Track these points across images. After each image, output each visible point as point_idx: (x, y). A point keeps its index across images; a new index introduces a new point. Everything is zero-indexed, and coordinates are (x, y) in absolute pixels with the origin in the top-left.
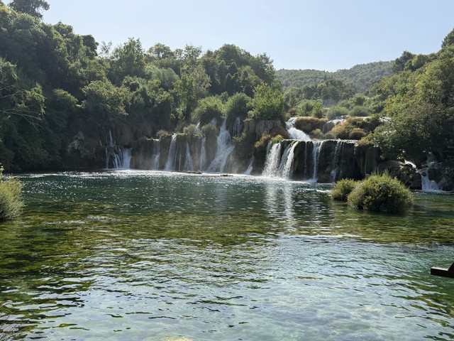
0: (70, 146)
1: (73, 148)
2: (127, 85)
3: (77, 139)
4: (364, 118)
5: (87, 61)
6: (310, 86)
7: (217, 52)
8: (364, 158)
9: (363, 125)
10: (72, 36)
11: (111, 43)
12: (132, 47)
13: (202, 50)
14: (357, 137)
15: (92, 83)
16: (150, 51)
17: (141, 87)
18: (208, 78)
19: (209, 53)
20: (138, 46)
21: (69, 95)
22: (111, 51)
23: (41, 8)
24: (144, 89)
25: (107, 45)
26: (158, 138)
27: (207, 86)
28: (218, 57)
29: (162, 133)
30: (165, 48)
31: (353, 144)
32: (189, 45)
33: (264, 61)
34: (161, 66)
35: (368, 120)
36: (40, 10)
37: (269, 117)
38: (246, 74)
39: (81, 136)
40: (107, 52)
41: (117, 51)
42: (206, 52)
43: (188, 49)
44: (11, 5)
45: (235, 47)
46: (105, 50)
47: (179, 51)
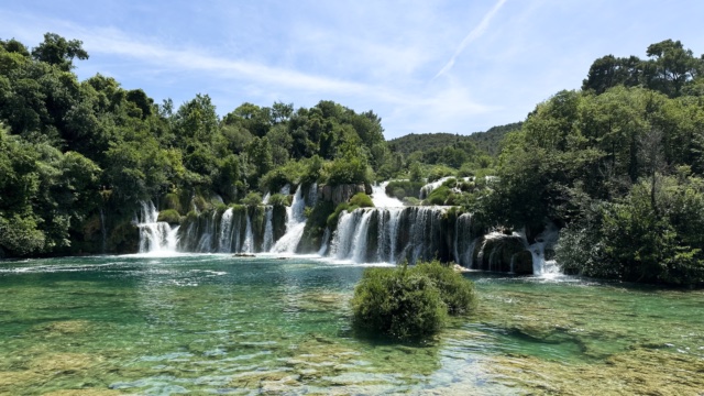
4: (467, 179)
7: (312, 110)
13: (294, 108)
19: (302, 111)
20: (208, 103)
23: (75, 57)
30: (254, 108)
32: (278, 102)
35: (471, 180)
37: (349, 180)
38: (342, 134)
41: (182, 108)
43: (276, 106)
45: (334, 104)
47: (266, 111)
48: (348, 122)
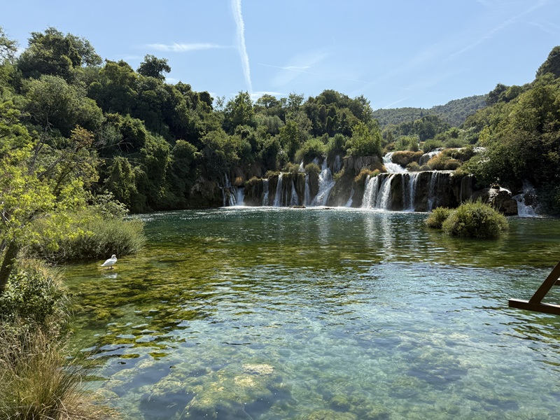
0: (193, 189)
1: (195, 190)
2: (239, 133)
3: (198, 182)
4: (459, 150)
5: (205, 114)
6: (407, 123)
7: (317, 98)
8: (459, 187)
9: (458, 157)
10: (190, 94)
11: (224, 98)
12: (242, 99)
13: (304, 97)
14: (452, 167)
15: (209, 133)
16: (258, 102)
17: (251, 134)
18: (310, 122)
19: (311, 100)
20: (247, 98)
21: (190, 145)
22: (225, 105)
23: (164, 71)
24: (253, 135)
25: (221, 99)
26: (267, 177)
27: (309, 129)
28: (318, 102)
29: (270, 173)
30: (272, 98)
31: (448, 174)
32: (293, 94)
33: (361, 103)
34: (268, 114)
35: (463, 151)
36: (163, 73)
37: (367, 153)
38: (344, 116)
39: (202, 179)
40: (221, 105)
41: (230, 104)
42: (307, 99)
43: (291, 97)
44: (139, 71)
45: (334, 92)
46: (220, 103)
47: (284, 100)
48: (346, 106)
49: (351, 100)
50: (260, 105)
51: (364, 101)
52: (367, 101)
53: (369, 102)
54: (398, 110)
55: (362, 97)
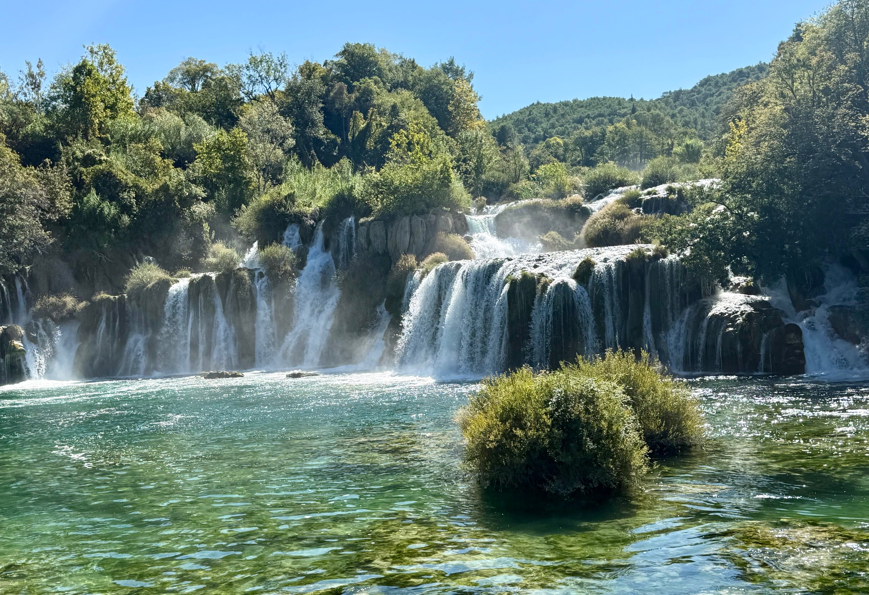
7: (329, 65)
13: (290, 63)
32: (258, 53)
33: (449, 77)
35: (671, 191)
38: (396, 111)
42: (300, 67)
43: (255, 63)
48: (406, 87)
49: (421, 72)
50: (175, 86)
51: (458, 73)
52: (466, 74)
53: (471, 76)
54: (578, 105)
55: (451, 63)
